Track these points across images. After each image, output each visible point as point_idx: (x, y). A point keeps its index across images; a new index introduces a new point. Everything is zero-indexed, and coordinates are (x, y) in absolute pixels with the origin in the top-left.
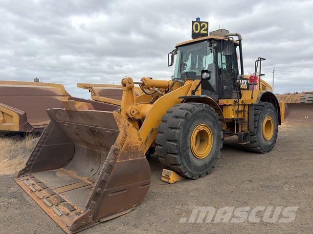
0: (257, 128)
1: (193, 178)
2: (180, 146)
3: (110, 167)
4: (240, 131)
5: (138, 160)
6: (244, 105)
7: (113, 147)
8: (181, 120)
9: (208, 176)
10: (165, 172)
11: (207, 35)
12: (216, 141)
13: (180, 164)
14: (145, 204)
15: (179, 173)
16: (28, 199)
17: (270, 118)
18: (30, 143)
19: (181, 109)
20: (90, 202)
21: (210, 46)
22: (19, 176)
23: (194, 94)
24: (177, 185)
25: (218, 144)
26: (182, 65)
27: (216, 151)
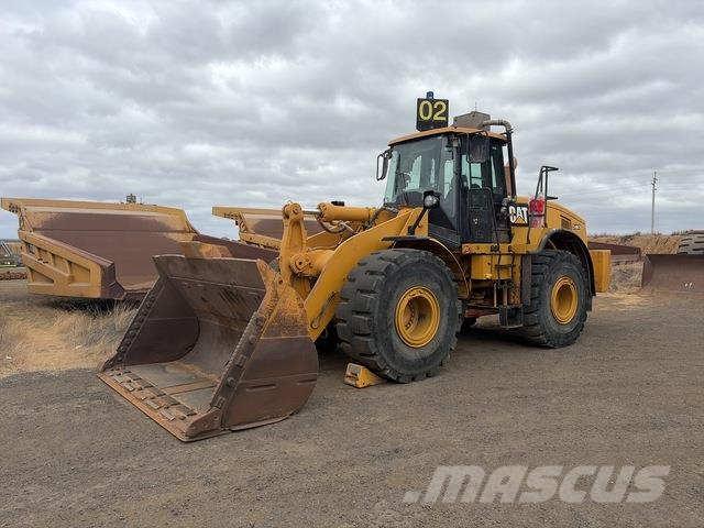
0: (538, 299)
1: (401, 380)
2: (376, 322)
3: (251, 345)
4: (505, 303)
5: (296, 340)
6: (514, 256)
7: (256, 315)
8: (378, 277)
9: (429, 379)
10: (352, 367)
11: (445, 124)
12: (446, 318)
13: (375, 354)
15: (374, 370)
16: (121, 400)
17: (568, 282)
18: (123, 318)
19: (381, 258)
20: (216, 397)
21: (449, 145)
22: (104, 370)
23: (413, 233)
24: (370, 390)
25: (450, 324)
26: (400, 179)
27: (445, 336)
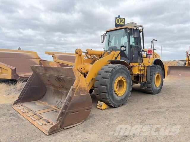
0: (151, 79)
1: (115, 107)
2: (108, 88)
3: (70, 98)
4: (142, 81)
5: (85, 95)
6: (144, 66)
7: (72, 87)
8: (109, 73)
9: (123, 106)
10: (99, 103)
11: (124, 25)
12: (128, 86)
13: (108, 99)
14: (89, 120)
15: (107, 104)
16: (21, 116)
17: (159, 74)
19: (109, 67)
21: (126, 32)
22: (14, 105)
23: (116, 59)
24: (106, 110)
25: (129, 88)
26: (109, 42)
27: (128, 92)
